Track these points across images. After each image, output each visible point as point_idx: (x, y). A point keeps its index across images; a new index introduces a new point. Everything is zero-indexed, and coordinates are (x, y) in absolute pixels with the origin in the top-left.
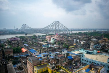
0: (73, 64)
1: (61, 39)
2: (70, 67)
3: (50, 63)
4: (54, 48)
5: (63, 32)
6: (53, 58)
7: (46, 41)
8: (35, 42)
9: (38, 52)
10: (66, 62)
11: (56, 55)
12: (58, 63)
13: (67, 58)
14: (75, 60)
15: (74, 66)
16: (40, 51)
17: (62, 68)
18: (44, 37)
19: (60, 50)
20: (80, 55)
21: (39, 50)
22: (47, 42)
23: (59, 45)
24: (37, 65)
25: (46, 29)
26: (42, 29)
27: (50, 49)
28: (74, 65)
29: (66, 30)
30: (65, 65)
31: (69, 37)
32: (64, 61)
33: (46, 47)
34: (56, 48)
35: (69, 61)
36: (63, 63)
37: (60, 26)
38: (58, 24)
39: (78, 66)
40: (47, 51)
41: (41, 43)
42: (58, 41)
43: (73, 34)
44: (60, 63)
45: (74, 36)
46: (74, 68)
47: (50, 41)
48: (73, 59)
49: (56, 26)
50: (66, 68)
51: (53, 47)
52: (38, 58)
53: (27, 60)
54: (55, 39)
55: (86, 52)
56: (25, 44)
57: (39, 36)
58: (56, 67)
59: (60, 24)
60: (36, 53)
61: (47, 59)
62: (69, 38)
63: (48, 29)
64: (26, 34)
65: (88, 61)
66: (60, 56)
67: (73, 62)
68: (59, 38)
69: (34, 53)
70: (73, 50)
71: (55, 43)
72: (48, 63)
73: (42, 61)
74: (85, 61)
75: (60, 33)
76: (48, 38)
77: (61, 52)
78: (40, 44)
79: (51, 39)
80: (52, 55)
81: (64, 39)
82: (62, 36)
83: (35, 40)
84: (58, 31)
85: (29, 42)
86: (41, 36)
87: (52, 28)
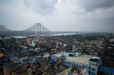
0: (55, 67)
1: (43, 42)
2: (52, 71)
3: (30, 68)
4: (35, 52)
5: (45, 35)
6: (34, 63)
7: (27, 44)
8: (14, 46)
9: (17, 56)
10: (48, 66)
11: (37, 59)
12: (39, 67)
13: (49, 61)
14: (58, 63)
15: (57, 70)
16: (20, 55)
17: (44, 72)
18: (24, 40)
19: (42, 53)
20: (63, 57)
21: (18, 54)
22: (28, 46)
23: (41, 48)
24: (16, 71)
25: (27, 32)
26: (23, 31)
27: (31, 53)
28: (57, 68)
29: (48, 33)
30: (47, 69)
31: (51, 39)
32: (46, 65)
33: (26, 51)
34: (37, 51)
35: (51, 64)
36: (45, 67)
37: (42, 29)
38: (39, 27)
39: (61, 69)
40: (27, 55)
41: (21, 46)
42: (40, 44)
43: (55, 36)
44: (41, 67)
45: (57, 39)
46: (56, 72)
47: (31, 45)
48: (55, 63)
49: (38, 28)
50: (48, 72)
51: (35, 50)
52: (17, 64)
53: (4, 66)
54: (37, 42)
55: (68, 55)
56: (2, 48)
57: (19, 39)
58: (38, 72)
59: (43, 27)
60: (15, 58)
61: (27, 64)
62: (52, 41)
63: (29, 31)
64: (3, 37)
65: (70, 64)
66: (41, 60)
67: (55, 65)
68: (41, 41)
69: (13, 58)
70: (56, 53)
71: (36, 47)
72: (28, 69)
73: (21, 66)
74: (68, 63)
75: (42, 35)
76: (29, 42)
77: (43, 55)
78: (20, 48)
79: (32, 42)
80: (33, 60)
81: (46, 42)
82: (44, 39)
83: (14, 43)
84: (40, 33)
85: (7, 45)
86: (21, 39)
87: (33, 30)
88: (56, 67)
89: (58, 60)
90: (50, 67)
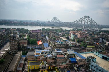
0: (75, 68)
6: (50, 58)
10: (65, 64)
11: (57, 54)
14: (80, 64)
20: (90, 59)
30: (64, 67)
33: (59, 43)
36: (62, 64)
37: (89, 22)
38: (87, 20)
41: (61, 37)
44: (57, 64)
47: (71, 37)
48: (76, 62)
55: (101, 57)
57: (66, 30)
59: (90, 20)
60: (48, 48)
61: (45, 57)
67: (76, 66)
68: (82, 35)
69: (46, 48)
73: (38, 57)
74: (95, 67)
87: (81, 23)
88: (77, 68)
89: (81, 60)
90: (69, 66)
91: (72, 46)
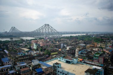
20: (56, 65)
22: (30, 48)
33: (22, 55)
38: (48, 28)
41: (22, 49)
47: (33, 47)
48: (43, 72)
51: (33, 54)
55: (65, 61)
57: (27, 40)
60: (9, 62)
68: (45, 43)
69: (6, 63)
74: (61, 73)
79: (34, 44)
82: (48, 40)
87: (42, 31)
89: (47, 69)
91: (36, 56)
